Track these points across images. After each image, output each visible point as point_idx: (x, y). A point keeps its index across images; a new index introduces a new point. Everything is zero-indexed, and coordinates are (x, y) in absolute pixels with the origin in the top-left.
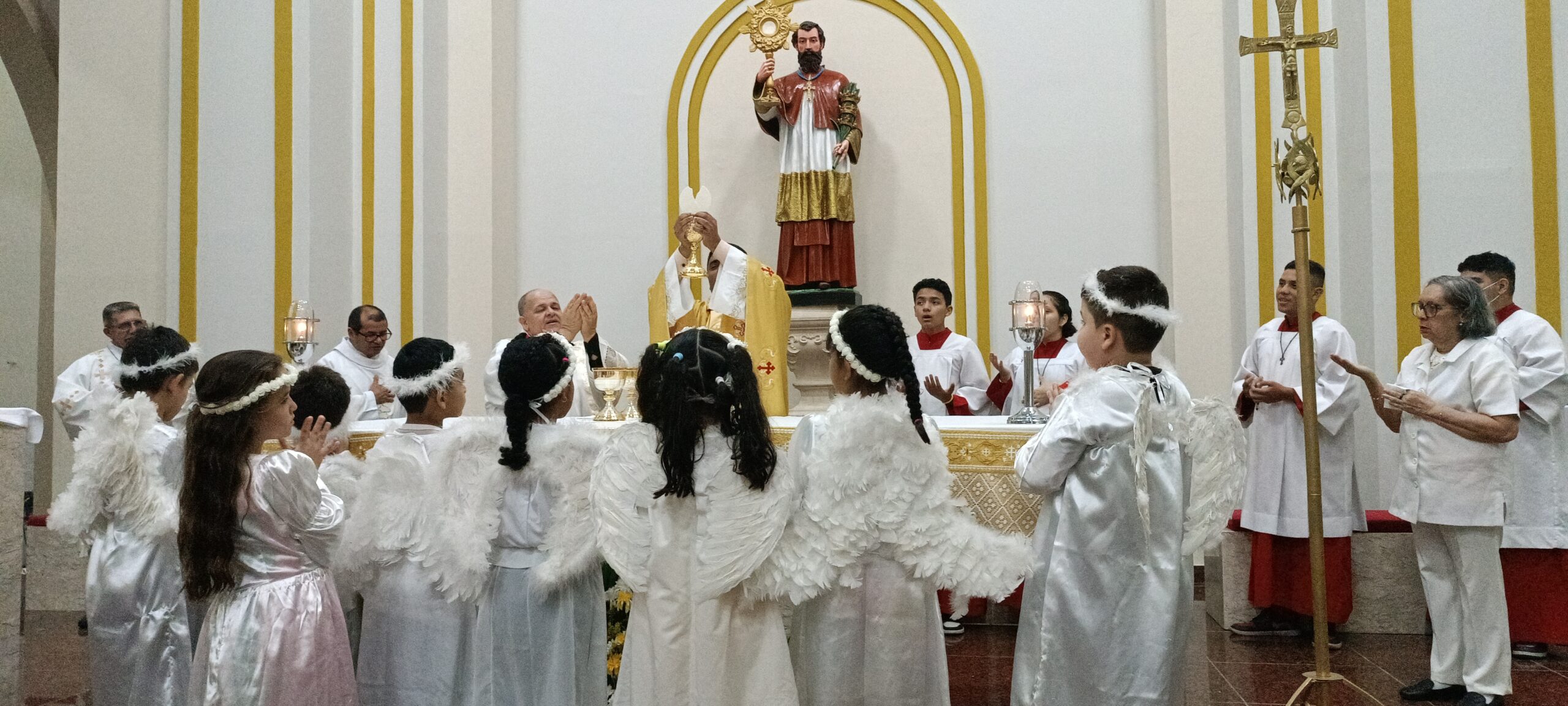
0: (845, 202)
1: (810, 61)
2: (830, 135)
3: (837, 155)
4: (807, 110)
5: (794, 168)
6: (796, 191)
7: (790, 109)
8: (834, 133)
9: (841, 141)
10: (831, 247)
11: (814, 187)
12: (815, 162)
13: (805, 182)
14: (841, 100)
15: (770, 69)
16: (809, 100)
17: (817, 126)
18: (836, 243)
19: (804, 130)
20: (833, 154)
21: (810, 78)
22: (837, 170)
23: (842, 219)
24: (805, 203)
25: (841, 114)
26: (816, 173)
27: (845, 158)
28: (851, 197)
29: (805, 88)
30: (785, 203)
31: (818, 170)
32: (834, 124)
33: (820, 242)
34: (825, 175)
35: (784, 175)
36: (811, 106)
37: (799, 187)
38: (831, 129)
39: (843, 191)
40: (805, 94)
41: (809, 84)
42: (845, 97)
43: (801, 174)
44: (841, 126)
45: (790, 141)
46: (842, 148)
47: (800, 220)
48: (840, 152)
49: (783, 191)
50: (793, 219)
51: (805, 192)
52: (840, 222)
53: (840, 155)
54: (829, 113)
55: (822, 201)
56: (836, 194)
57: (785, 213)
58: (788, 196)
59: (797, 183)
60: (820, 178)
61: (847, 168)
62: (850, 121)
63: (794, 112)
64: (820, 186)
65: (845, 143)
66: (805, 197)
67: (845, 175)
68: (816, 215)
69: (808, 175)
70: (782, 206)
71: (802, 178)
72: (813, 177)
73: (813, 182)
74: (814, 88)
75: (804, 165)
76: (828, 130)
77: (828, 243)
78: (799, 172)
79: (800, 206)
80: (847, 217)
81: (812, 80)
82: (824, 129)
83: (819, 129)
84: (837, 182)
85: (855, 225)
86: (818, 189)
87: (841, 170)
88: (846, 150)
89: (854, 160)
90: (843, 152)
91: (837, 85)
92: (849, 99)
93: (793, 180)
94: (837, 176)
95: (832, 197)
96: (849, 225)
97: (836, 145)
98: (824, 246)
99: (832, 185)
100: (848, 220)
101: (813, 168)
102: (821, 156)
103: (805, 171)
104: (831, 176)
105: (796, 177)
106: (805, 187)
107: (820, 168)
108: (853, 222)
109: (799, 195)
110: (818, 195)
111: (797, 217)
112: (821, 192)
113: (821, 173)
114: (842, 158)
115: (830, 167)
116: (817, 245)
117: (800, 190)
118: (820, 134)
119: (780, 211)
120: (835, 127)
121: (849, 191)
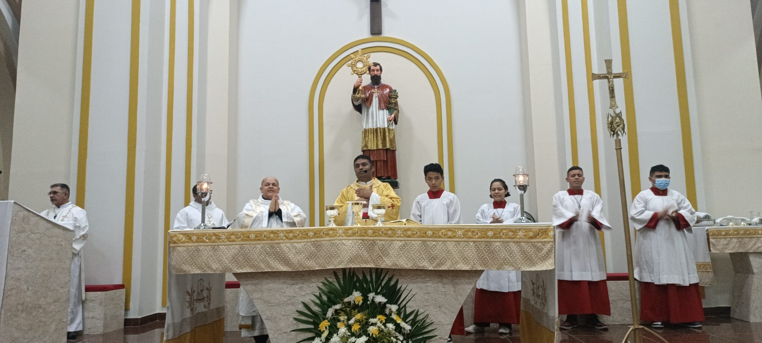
0: (392, 141)
1: (376, 80)
2: (386, 112)
3: (389, 121)
4: (375, 101)
5: (370, 126)
6: (371, 136)
7: (368, 101)
8: (387, 111)
9: (391, 115)
10: (387, 161)
11: (379, 135)
12: (379, 123)
13: (375, 132)
14: (390, 97)
15: (361, 83)
16: (376, 97)
17: (380, 108)
18: (389, 159)
19: (374, 109)
20: (387, 120)
21: (376, 87)
22: (389, 128)
23: (391, 149)
24: (375, 141)
25: (390, 103)
26: (380, 128)
27: (392, 123)
28: (395, 139)
29: (374, 91)
30: (366, 142)
31: (381, 127)
32: (387, 107)
33: (382, 159)
34: (384, 129)
35: (365, 129)
36: (377, 99)
37: (372, 134)
38: (386, 109)
39: (392, 136)
40: (374, 94)
41: (376, 89)
42: (392, 96)
43: (373, 129)
44: (391, 108)
45: (368, 115)
46: (392, 117)
47: (373, 149)
48: (391, 119)
49: (365, 137)
50: (369, 149)
51: (375, 137)
52: (390, 150)
53: (391, 121)
54: (385, 102)
55: (383, 140)
56: (389, 137)
57: (366, 146)
58: (367, 138)
59: (371, 133)
60: (382, 130)
61: (394, 127)
62: (394, 106)
63: (369, 102)
64: (382, 134)
65: (393, 116)
66: (375, 139)
67: (392, 129)
68: (380, 147)
69: (377, 130)
70: (364, 143)
71: (373, 130)
72: (379, 130)
73: (379, 132)
74: (378, 91)
75: (375, 125)
76: (385, 110)
77: (386, 159)
78: (372, 128)
79: (373, 143)
80: (393, 148)
81: (377, 88)
82: (383, 109)
83: (381, 109)
84: (389, 133)
85: (396, 151)
86: (381, 135)
87: (391, 128)
88: (393, 119)
89: (396, 123)
90: (392, 119)
91: (388, 90)
92: (394, 97)
93: (370, 131)
94: (389, 130)
95: (387, 139)
96: (394, 151)
97: (388, 117)
98: (384, 161)
99: (387, 134)
100: (394, 149)
101: (379, 126)
102: (382, 121)
103: (375, 127)
104: (387, 130)
105: (371, 130)
106: (375, 134)
107: (382, 127)
108: (395, 150)
109: (373, 138)
110: (381, 138)
111: (372, 148)
112: (382, 137)
113: (382, 128)
114: (392, 122)
115: (386, 126)
116: (381, 160)
117: (372, 136)
118: (381, 112)
119: (363, 145)
120: (388, 109)
121: (394, 137)
